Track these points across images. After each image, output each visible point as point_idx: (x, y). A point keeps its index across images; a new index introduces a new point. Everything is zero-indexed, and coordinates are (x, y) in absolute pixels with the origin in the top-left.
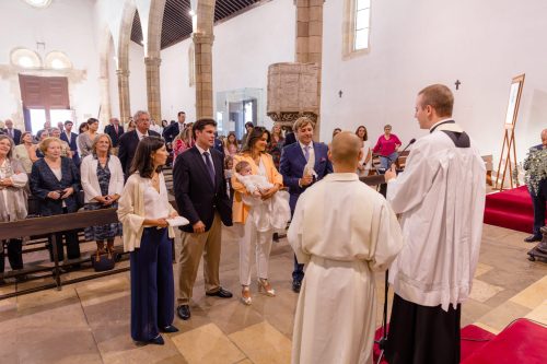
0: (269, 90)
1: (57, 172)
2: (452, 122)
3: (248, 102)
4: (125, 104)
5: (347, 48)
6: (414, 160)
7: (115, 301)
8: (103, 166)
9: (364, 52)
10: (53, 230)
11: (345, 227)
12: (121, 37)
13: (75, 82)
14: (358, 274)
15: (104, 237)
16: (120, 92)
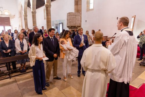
0: (67, 20)
1: (7, 45)
2: (128, 28)
3: (61, 24)
4: (26, 25)
5: (88, 9)
6: (117, 39)
7: (27, 82)
8: (22, 42)
9: (92, 10)
10: (7, 62)
11: (98, 60)
12: (24, 6)
13: (12, 18)
14: (102, 74)
15: (22, 63)
16: (25, 21)
